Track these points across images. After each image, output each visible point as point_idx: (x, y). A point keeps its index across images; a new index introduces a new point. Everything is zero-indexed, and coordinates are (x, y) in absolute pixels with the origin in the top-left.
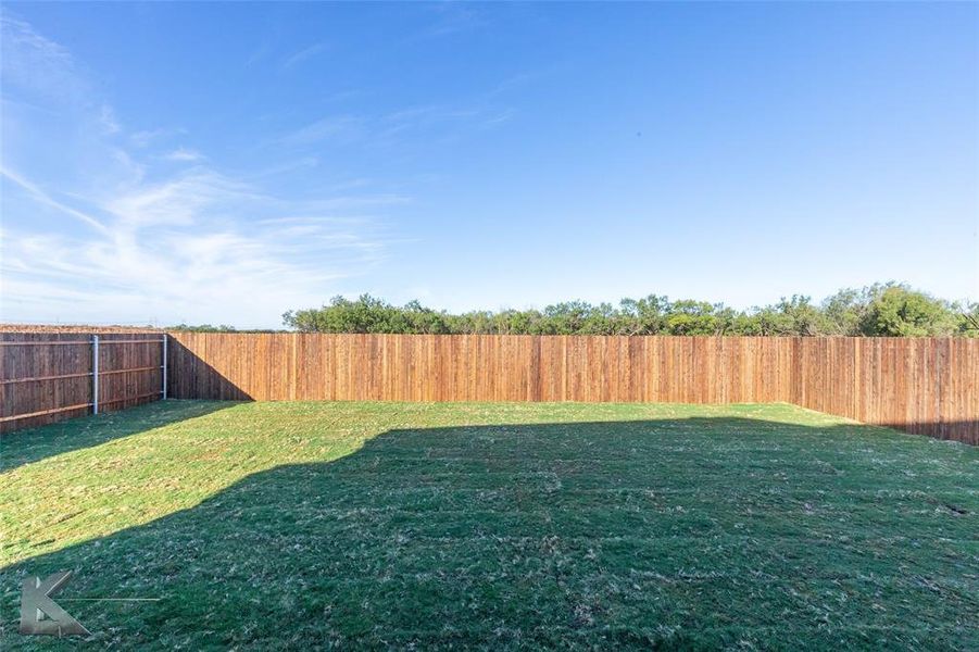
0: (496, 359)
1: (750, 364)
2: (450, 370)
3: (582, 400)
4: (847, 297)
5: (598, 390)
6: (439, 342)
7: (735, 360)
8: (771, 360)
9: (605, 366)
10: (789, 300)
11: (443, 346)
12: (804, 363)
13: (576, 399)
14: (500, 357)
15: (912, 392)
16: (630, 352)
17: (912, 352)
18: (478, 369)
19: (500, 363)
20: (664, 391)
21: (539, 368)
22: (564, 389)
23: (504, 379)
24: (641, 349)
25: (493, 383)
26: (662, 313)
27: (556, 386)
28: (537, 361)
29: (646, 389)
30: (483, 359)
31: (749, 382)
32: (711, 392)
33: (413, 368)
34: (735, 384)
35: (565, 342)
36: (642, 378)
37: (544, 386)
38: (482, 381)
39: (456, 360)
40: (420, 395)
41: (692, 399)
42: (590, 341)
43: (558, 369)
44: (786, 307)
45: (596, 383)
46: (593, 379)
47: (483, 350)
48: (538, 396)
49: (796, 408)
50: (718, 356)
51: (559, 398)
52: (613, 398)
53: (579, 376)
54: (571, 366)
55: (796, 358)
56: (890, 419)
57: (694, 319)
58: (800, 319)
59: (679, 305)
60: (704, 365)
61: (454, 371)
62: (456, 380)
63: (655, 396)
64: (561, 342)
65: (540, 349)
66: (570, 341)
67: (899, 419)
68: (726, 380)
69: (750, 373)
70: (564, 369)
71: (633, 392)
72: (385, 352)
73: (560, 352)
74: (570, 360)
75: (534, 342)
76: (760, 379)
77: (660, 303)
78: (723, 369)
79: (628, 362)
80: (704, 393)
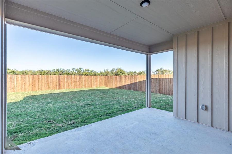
0: (49, 81)
1: (99, 80)
2: (36, 84)
3: (70, 88)
4: (113, 70)
5: (73, 86)
6: (33, 77)
7: (97, 80)
8: (102, 80)
9: (74, 81)
10: (105, 70)
11: (34, 78)
12: (106, 80)
13: (68, 88)
14: (50, 80)
15: (117, 83)
16: (79, 79)
17: (117, 78)
18: (44, 83)
19: (50, 81)
20: (85, 86)
21: (60, 82)
22: (66, 87)
23: (51, 85)
24: (81, 78)
25: (48, 86)
26: (82, 72)
27: (64, 86)
28: (59, 81)
29: (82, 86)
30: (46, 81)
31: (99, 83)
32: (93, 86)
33: (25, 83)
34: (96, 84)
35: (66, 77)
36: (81, 83)
37: (61, 86)
38: (46, 86)
39: (38, 81)
40: (27, 90)
41: (90, 87)
42: (71, 77)
43: (64, 82)
44: (105, 71)
45: (72, 85)
46: (72, 84)
47: (46, 79)
48: (60, 88)
49: (105, 87)
50: (94, 79)
51: (65, 88)
52: (76, 87)
53: (69, 84)
54: (67, 82)
55: (105, 79)
56: (115, 87)
57: (89, 73)
58: (107, 73)
59: (86, 70)
60: (92, 81)
61: (38, 84)
62: (38, 86)
63: (83, 87)
64: (65, 77)
65: (60, 78)
66: (67, 76)
67: (116, 87)
68: (95, 83)
69: (99, 82)
70: (66, 82)
71: (79, 86)
72: (15, 80)
73: (65, 79)
74: (67, 81)
75: (59, 77)
76: (100, 83)
77: (81, 70)
78: (95, 81)
79: (79, 81)
80: (92, 86)
